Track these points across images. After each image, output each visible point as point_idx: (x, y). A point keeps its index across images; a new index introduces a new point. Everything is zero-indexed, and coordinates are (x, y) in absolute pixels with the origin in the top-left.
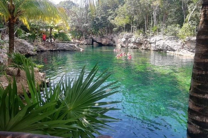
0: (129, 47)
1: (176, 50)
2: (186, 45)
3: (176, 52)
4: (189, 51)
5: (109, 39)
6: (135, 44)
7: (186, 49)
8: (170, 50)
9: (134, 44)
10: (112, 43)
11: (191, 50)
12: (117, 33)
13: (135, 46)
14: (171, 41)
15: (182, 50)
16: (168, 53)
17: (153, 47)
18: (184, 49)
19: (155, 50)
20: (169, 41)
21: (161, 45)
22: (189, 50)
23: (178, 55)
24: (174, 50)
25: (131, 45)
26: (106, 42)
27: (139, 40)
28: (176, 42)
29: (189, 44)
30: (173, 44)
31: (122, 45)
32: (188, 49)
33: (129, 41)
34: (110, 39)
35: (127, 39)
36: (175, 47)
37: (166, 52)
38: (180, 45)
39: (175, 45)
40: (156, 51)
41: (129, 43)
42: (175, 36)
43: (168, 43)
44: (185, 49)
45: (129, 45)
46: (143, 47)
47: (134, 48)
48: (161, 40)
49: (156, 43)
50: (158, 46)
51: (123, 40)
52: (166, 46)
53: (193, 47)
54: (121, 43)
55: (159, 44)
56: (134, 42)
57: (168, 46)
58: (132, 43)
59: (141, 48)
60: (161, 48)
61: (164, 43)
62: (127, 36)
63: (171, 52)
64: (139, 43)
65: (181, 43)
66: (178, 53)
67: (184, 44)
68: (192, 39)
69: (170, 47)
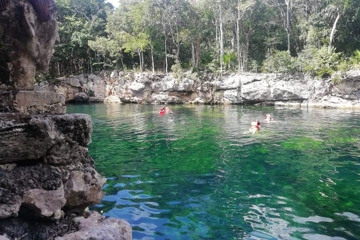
0: (153, 101)
1: (306, 98)
2: (336, 88)
3: (311, 104)
4: (343, 99)
5: (72, 87)
6: (174, 93)
7: (335, 96)
8: (285, 101)
9: (169, 95)
10: (83, 95)
11: (347, 96)
12: (101, 73)
13: (173, 98)
14: (289, 82)
15: (325, 97)
16: (280, 106)
17: (229, 96)
18: (330, 95)
19: (236, 102)
20: (282, 82)
21: (261, 92)
22: (341, 97)
24: (301, 100)
25: (161, 96)
26: (68, 93)
27: (187, 84)
28: (302, 83)
29: (343, 86)
30: (296, 87)
31: (127, 99)
32: (340, 94)
33: (155, 87)
34: (77, 86)
35: (147, 84)
36: (303, 92)
37: (273, 105)
38: (320, 89)
39: (303, 89)
40: (239, 104)
41: (153, 92)
42: (295, 73)
43: (283, 85)
44: (334, 94)
45: (154, 96)
46: (197, 99)
47: (172, 103)
48: (255, 80)
49: (242, 89)
50: (248, 93)
51: (137, 86)
52: (279, 92)
53: (349, 89)
54: (123, 95)
55: (252, 90)
56: (172, 90)
57: (284, 92)
58: (165, 91)
59: (193, 102)
60: (259, 97)
61: (269, 86)
62: (148, 77)
63: (291, 104)
64: (184, 91)
65: (323, 84)
66: (317, 104)
67: (331, 86)
68: (354, 76)
69: (291, 93)
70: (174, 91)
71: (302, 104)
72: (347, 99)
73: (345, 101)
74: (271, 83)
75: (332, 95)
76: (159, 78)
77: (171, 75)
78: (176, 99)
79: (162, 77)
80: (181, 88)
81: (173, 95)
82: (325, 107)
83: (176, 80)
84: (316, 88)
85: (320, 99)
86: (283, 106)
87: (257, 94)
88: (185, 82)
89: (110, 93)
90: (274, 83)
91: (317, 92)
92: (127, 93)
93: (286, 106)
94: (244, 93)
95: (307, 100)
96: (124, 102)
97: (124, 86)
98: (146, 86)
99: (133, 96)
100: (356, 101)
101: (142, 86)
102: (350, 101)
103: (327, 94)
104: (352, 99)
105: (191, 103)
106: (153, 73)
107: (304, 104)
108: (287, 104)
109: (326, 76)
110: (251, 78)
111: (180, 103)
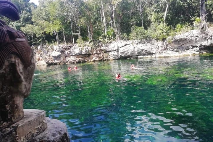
0: (67, 62)
2: (169, 46)
3: (157, 55)
4: (174, 51)
6: (79, 56)
7: (169, 50)
8: (144, 55)
9: (77, 57)
11: (175, 50)
13: (80, 59)
14: (145, 44)
15: (165, 51)
16: (141, 58)
17: (112, 55)
18: (167, 50)
19: (116, 58)
20: (141, 45)
21: (130, 51)
22: (173, 51)
23: (160, 57)
24: (152, 54)
25: (73, 59)
27: (87, 50)
28: (152, 44)
29: (173, 44)
30: (149, 47)
31: (50, 62)
32: (172, 49)
33: (68, 53)
35: (62, 52)
36: (153, 50)
37: (137, 58)
38: (161, 47)
39: (152, 48)
40: (118, 59)
41: (66, 56)
42: (147, 39)
43: (142, 47)
45: (68, 59)
46: (94, 59)
47: (79, 62)
48: (126, 45)
49: (119, 50)
50: (123, 53)
51: (56, 54)
52: (140, 50)
53: (176, 46)
54: (48, 60)
55: (125, 51)
56: (78, 54)
57: (143, 50)
58: (74, 55)
59: (92, 60)
60: (129, 54)
61: (134, 48)
62: (62, 48)
63: (147, 56)
64: (86, 54)
65: (163, 44)
66: (161, 55)
67: (167, 45)
68: (178, 38)
69: (146, 51)
70: (80, 55)
71: (153, 56)
72: (176, 51)
73: (175, 52)
74: (135, 46)
75: (168, 50)
76: (69, 47)
77: (77, 45)
78: (81, 59)
79: (71, 47)
80: (84, 52)
81: (80, 57)
82: (165, 57)
83: (80, 48)
84: (160, 46)
85: (162, 53)
86: (143, 58)
87: (128, 53)
88: (86, 49)
89: (39, 60)
90: (136, 46)
91: (160, 49)
92: (50, 59)
93: (144, 58)
94: (121, 53)
95: (155, 53)
96: (49, 64)
97: (48, 54)
98: (61, 53)
99: (54, 60)
100: (180, 52)
101: (59, 53)
102: (177, 52)
103: (165, 50)
104: (178, 51)
105: (91, 61)
106: (65, 45)
107: (154, 56)
108: (145, 57)
109: (164, 39)
110: (124, 44)
111: (84, 62)
